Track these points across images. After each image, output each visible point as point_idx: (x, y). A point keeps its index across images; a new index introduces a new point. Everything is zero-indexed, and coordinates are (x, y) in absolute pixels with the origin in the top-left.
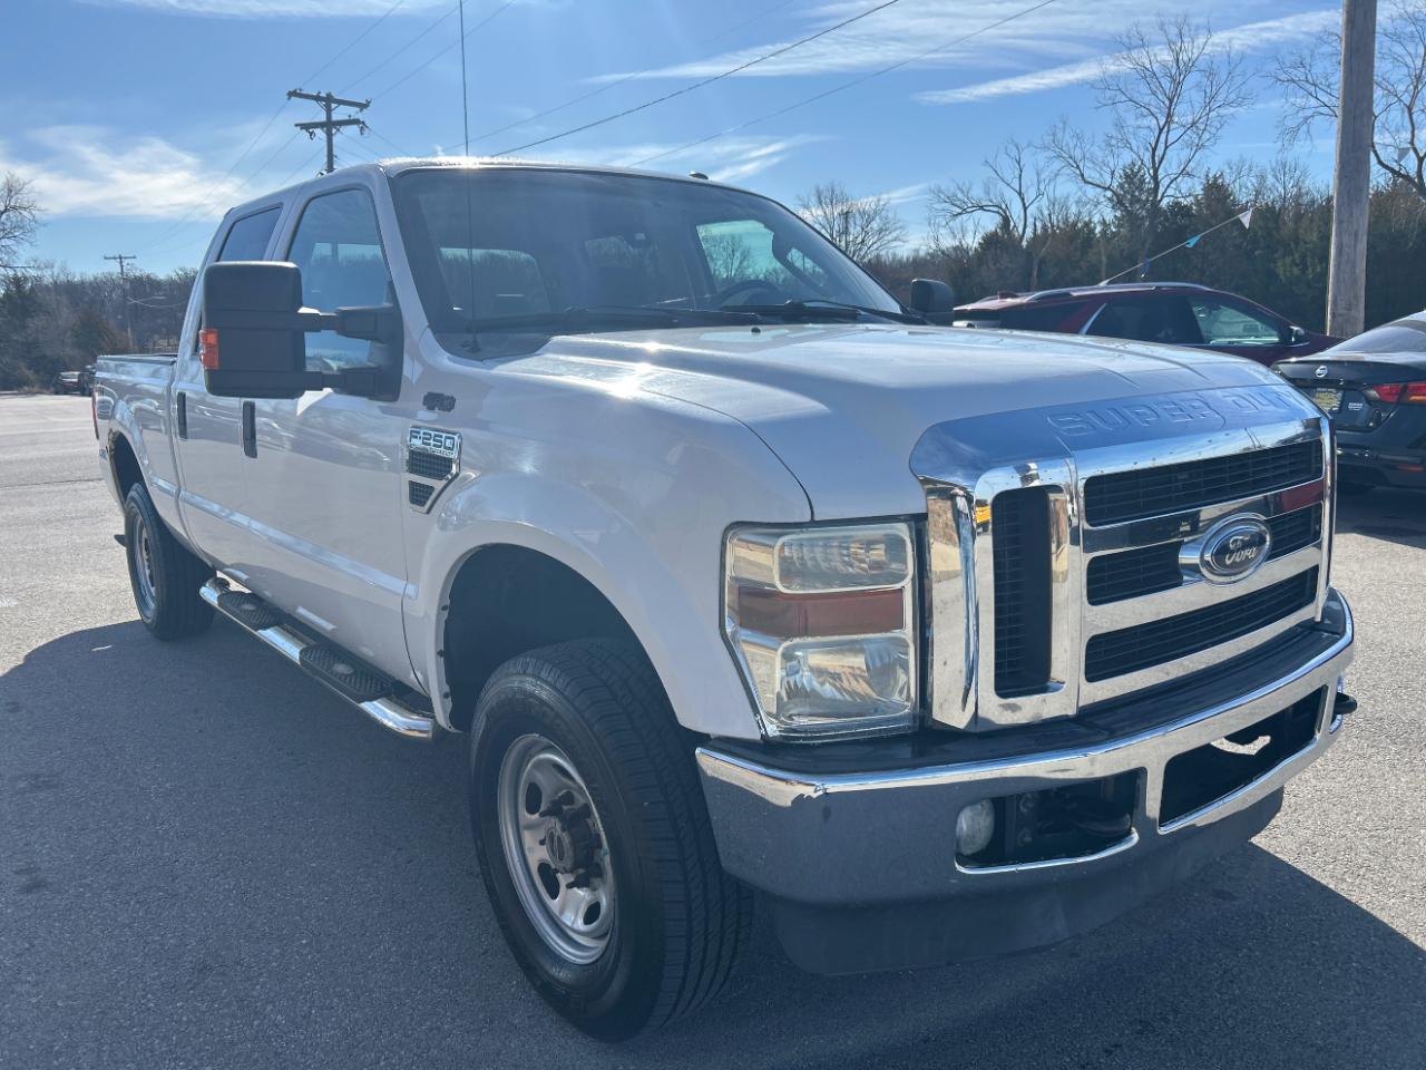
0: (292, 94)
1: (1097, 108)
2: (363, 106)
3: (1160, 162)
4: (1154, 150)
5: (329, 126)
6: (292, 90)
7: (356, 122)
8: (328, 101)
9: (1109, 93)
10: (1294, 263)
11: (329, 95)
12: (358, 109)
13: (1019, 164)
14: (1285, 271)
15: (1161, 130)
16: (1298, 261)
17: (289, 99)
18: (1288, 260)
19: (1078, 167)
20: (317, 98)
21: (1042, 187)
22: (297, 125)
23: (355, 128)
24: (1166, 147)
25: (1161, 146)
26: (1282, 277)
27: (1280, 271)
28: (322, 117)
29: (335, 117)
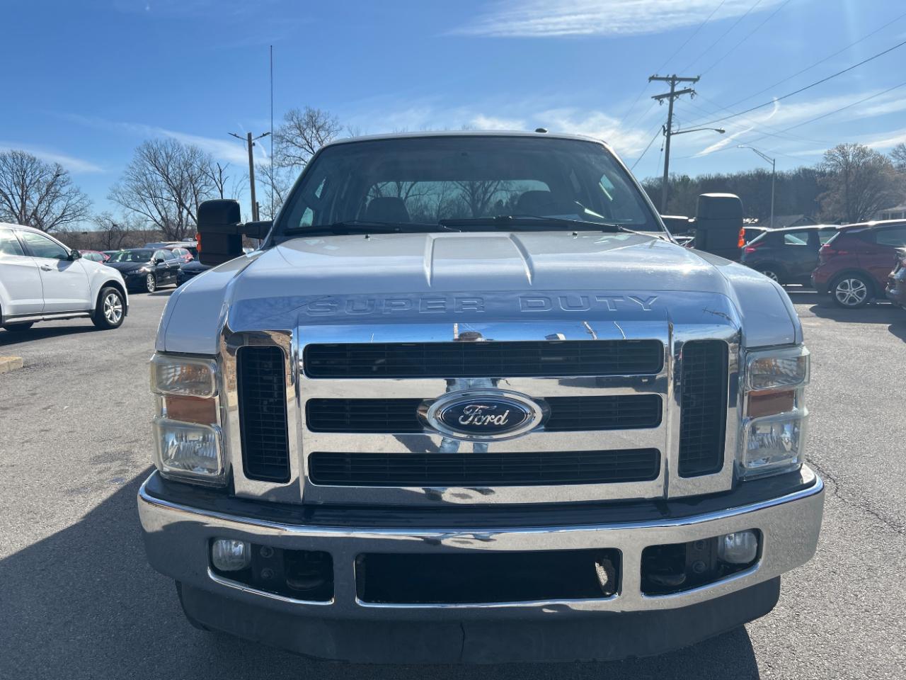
0: (652, 78)
2: (695, 80)
5: (672, 95)
6: (651, 76)
7: (689, 91)
8: (673, 80)
11: (674, 76)
12: (692, 82)
17: (650, 82)
20: (667, 79)
22: (653, 97)
23: (688, 95)
28: (669, 91)
29: (676, 89)
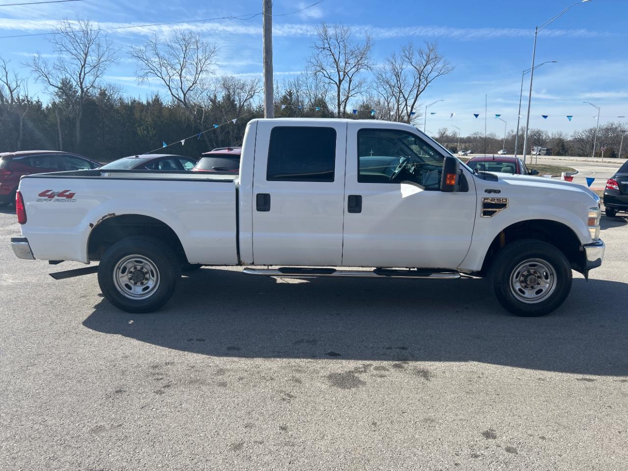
1: (54, 51)
3: (83, 79)
4: (80, 74)
9: (58, 46)
10: (143, 130)
13: (5, 69)
14: (141, 132)
15: (82, 67)
16: (145, 128)
18: (142, 128)
19: (46, 77)
21: (18, 83)
24: (85, 74)
25: (83, 73)
26: (140, 135)
27: (139, 132)
